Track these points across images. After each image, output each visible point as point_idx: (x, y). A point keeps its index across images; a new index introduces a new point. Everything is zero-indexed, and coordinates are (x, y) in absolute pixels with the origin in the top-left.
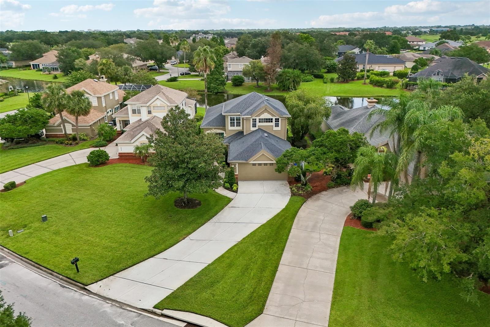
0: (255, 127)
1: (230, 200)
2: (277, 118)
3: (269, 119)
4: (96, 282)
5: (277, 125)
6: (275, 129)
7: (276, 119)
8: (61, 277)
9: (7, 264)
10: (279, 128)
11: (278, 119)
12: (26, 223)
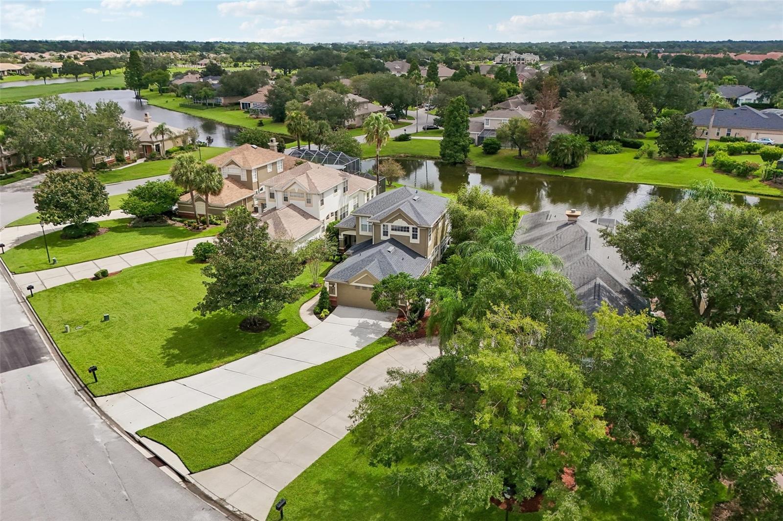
0: (387, 235)
1: (306, 329)
2: (415, 226)
3: (405, 228)
4: (106, 395)
5: (415, 237)
6: (412, 241)
7: (413, 228)
8: (80, 382)
9: (46, 361)
10: (417, 241)
11: (417, 229)
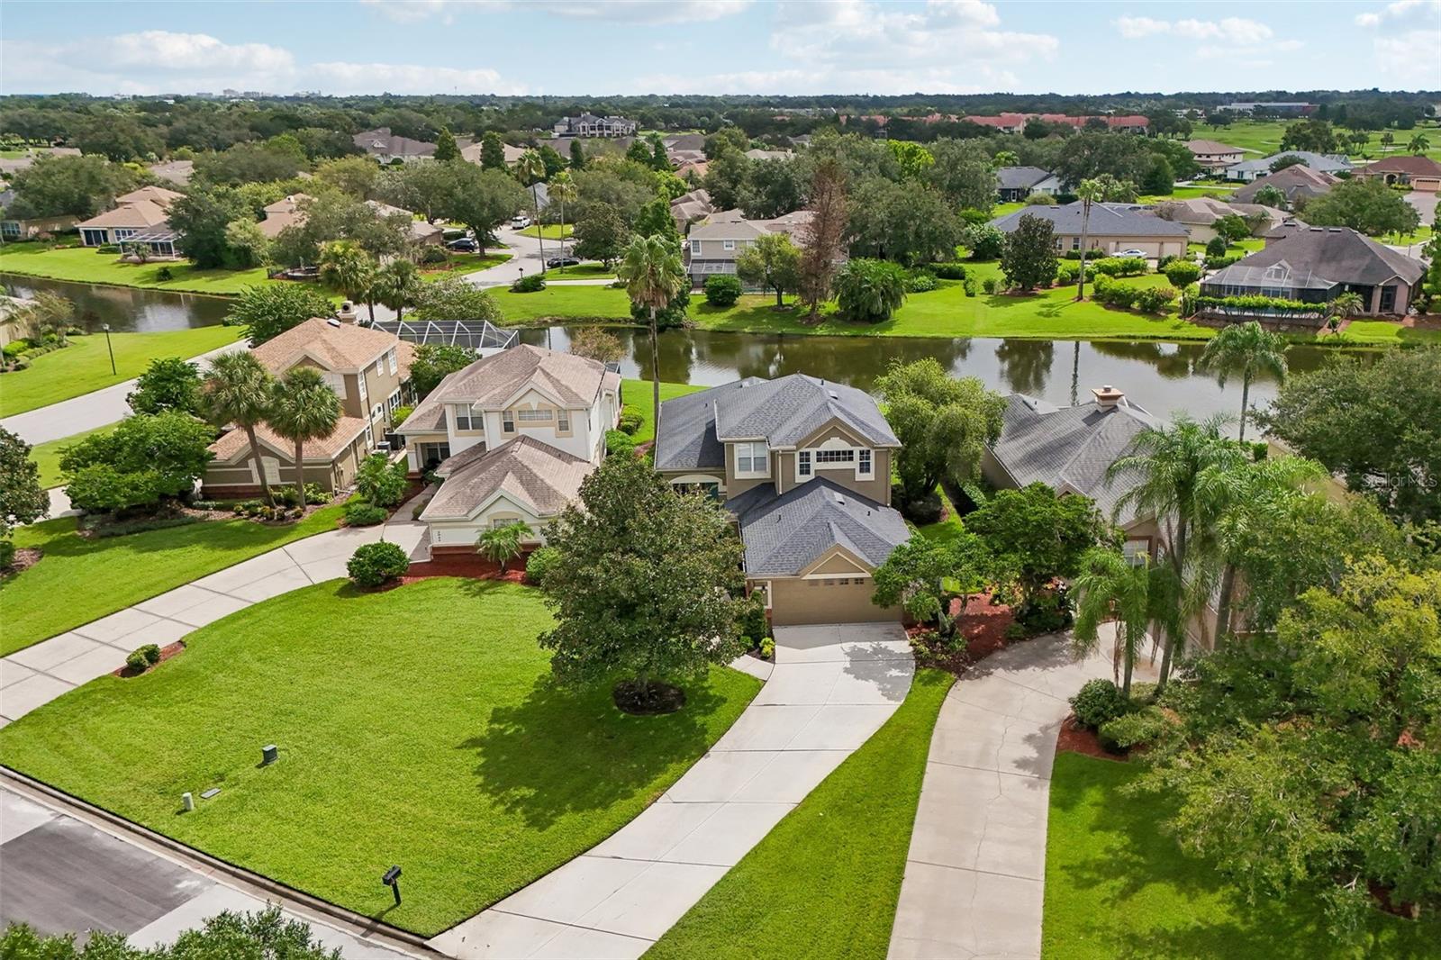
0: (808, 472)
1: (758, 685)
2: (865, 448)
3: (844, 453)
4: (451, 928)
5: (865, 468)
6: (860, 477)
7: (862, 453)
8: (355, 917)
9: (197, 891)
10: (870, 476)
11: (868, 452)
12: (221, 769)
